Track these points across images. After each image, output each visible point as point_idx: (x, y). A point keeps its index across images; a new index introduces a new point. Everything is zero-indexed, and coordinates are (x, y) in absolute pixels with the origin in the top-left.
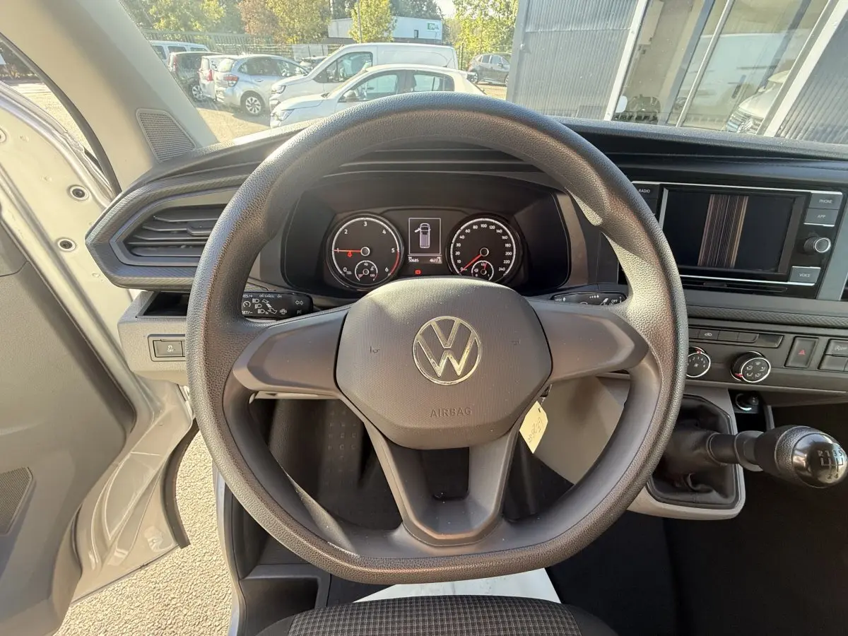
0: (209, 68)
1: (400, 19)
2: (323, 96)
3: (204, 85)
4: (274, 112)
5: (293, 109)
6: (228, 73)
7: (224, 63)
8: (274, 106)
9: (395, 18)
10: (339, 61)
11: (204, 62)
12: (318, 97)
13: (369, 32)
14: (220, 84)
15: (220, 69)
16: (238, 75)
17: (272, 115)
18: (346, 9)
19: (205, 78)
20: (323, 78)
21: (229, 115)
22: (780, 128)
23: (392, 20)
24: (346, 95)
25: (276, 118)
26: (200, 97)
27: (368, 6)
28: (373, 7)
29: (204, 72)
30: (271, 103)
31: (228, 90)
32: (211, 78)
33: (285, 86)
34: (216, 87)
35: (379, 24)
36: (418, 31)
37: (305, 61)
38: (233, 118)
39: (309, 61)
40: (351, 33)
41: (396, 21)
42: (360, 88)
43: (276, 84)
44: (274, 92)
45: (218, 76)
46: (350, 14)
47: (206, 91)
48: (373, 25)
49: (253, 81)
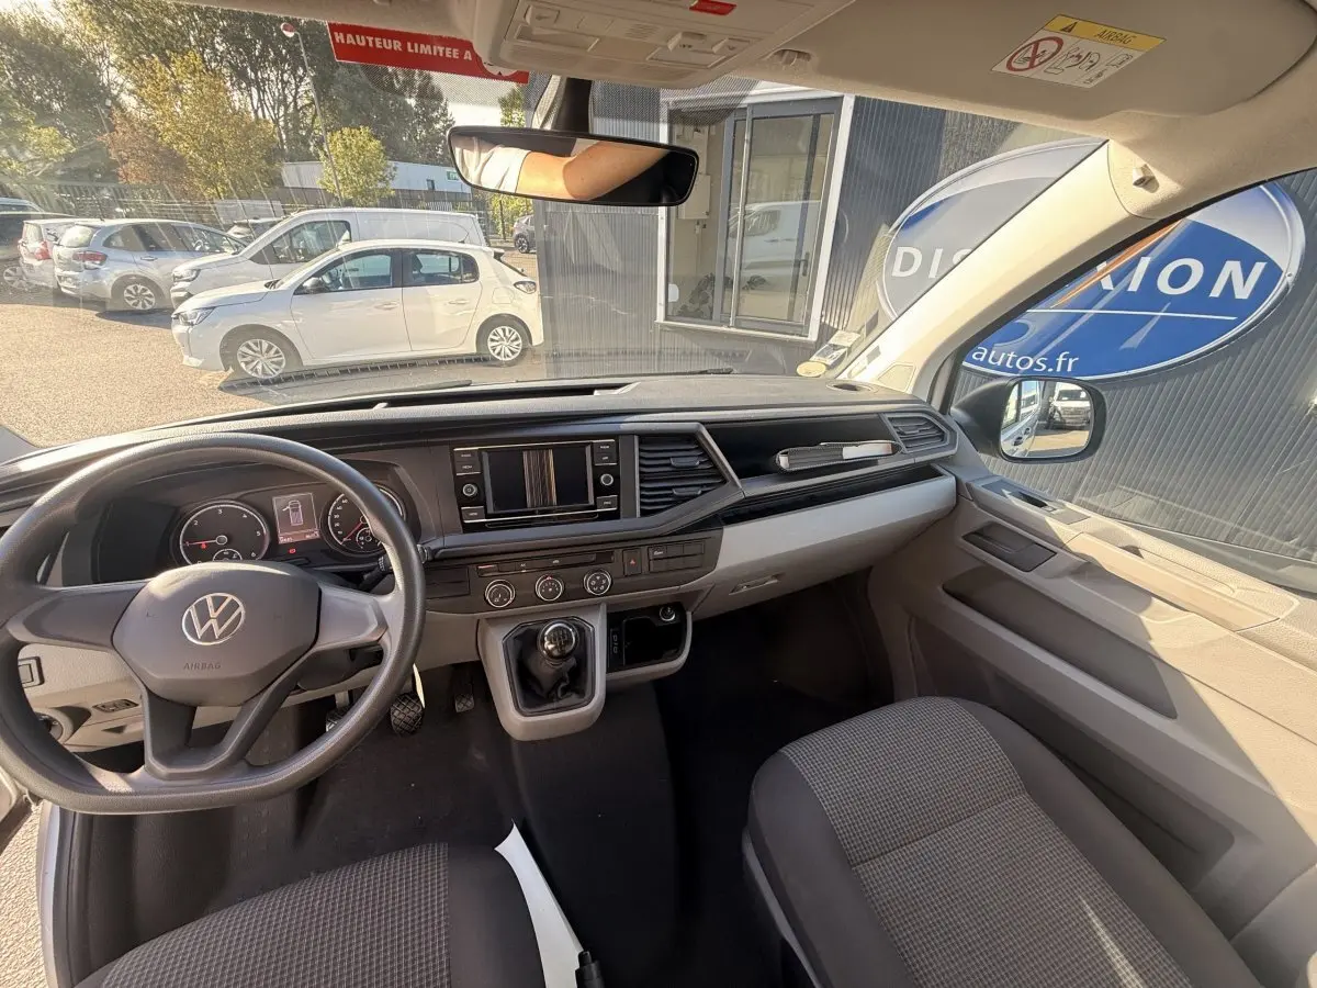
0: (42, 240)
1: (401, 165)
2: (266, 286)
3: (30, 267)
4: (177, 311)
5: (214, 308)
6: (83, 249)
7: (75, 232)
8: (180, 301)
9: (393, 164)
10: (295, 231)
11: (29, 230)
12: (258, 287)
13: (352, 181)
14: (68, 265)
15: (64, 241)
16: (104, 251)
17: (173, 316)
18: (311, 149)
19: (32, 255)
20: (270, 255)
21: (90, 314)
22: (822, 316)
23: (389, 167)
24: (308, 284)
25: (181, 320)
26: (21, 285)
27: (346, 147)
28: (355, 150)
29: (30, 246)
30: (174, 295)
31: (83, 276)
32: (45, 255)
33: (199, 271)
34: (58, 271)
35: (367, 172)
36: (432, 182)
37: (240, 225)
38: (97, 319)
39: (246, 225)
40: (321, 182)
41: (395, 169)
42: (333, 271)
43: (183, 266)
44: (180, 278)
45: (59, 252)
46: (318, 156)
47: (32, 275)
48: (359, 173)
49: (138, 259)
